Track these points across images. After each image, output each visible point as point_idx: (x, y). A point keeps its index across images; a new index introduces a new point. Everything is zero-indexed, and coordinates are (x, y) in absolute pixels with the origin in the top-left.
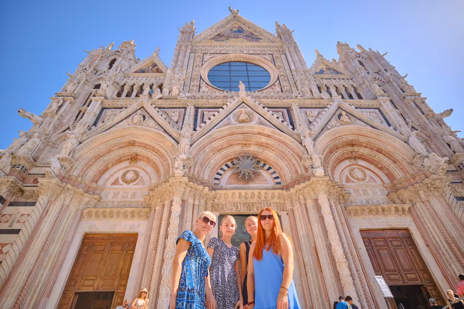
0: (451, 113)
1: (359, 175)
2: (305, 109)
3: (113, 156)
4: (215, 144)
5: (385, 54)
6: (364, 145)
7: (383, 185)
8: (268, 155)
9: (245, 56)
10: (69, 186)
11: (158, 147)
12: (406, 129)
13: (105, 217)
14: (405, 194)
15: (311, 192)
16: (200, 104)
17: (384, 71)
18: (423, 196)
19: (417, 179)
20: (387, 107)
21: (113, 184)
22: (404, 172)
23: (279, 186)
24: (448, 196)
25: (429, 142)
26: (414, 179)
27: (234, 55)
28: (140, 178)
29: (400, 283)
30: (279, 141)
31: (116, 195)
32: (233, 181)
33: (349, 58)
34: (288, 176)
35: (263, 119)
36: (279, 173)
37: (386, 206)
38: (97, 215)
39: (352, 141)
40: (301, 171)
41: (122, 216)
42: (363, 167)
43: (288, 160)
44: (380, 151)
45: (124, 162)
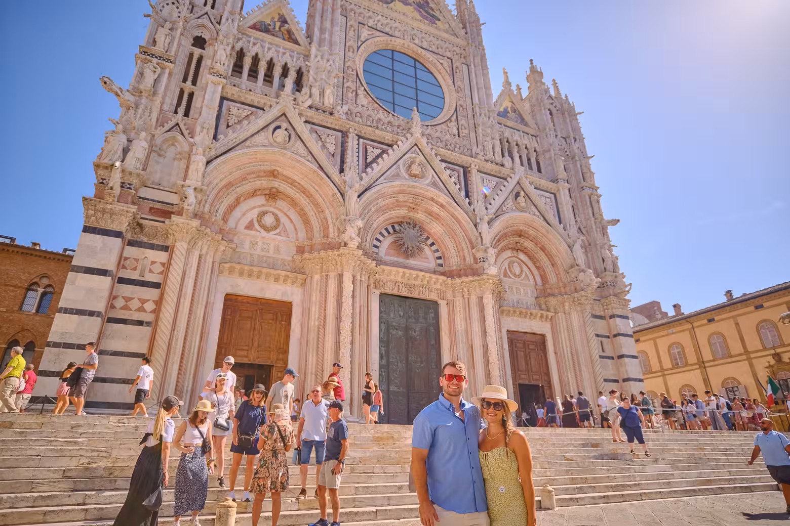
0: (616, 224)
1: (517, 270)
2: (483, 175)
3: (248, 187)
4: (382, 203)
5: (580, 113)
6: (531, 238)
7: (535, 287)
8: (435, 229)
9: (416, 49)
10: (208, 230)
11: (312, 190)
12: (573, 231)
13: (250, 276)
14: (553, 301)
15: (477, 287)
16: (363, 132)
17: (573, 141)
18: (567, 308)
19: (568, 289)
20: (564, 197)
21: (247, 228)
22: (558, 278)
23: (440, 269)
24: (587, 314)
25: (588, 249)
26: (564, 288)
27: (402, 41)
28: (281, 226)
29: (527, 382)
30: (453, 216)
31: (254, 244)
32: (392, 252)
33: (542, 104)
34: (454, 261)
35: (438, 179)
36: (443, 253)
37: (534, 311)
38: (241, 274)
39: (521, 231)
40: (469, 260)
41: (272, 279)
42: (522, 261)
43: (457, 242)
44: (543, 249)
45: (258, 197)
